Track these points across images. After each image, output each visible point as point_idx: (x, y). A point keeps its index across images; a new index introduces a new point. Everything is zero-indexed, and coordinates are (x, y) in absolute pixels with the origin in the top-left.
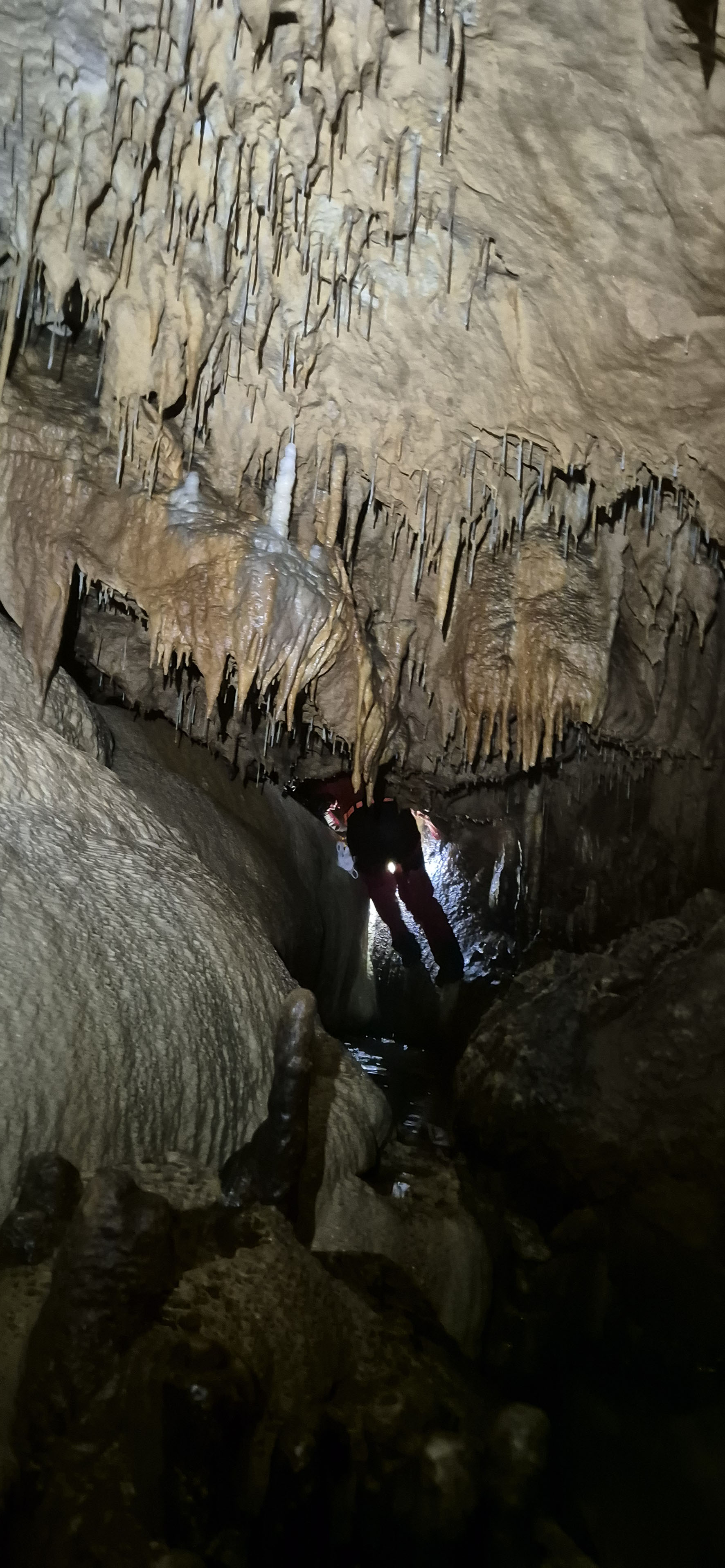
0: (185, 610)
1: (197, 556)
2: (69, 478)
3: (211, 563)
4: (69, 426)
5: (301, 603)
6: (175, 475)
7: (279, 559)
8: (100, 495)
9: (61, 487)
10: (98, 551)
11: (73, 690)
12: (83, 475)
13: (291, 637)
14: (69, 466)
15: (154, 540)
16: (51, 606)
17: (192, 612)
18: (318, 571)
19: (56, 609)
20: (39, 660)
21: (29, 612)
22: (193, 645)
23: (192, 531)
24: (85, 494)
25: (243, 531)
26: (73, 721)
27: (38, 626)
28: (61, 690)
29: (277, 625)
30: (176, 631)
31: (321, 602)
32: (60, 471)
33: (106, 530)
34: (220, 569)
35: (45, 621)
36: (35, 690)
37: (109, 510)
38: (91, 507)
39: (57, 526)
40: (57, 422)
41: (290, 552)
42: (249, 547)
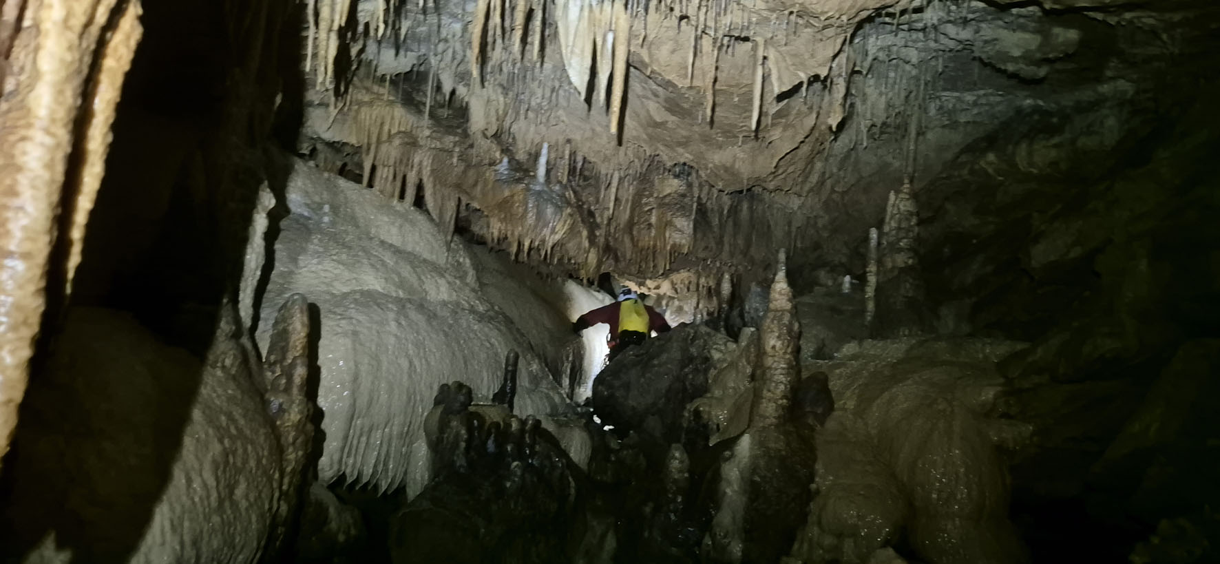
0: (503, 216)
1: (507, 193)
2: (455, 160)
3: (512, 196)
4: (455, 135)
5: (550, 210)
6: (499, 157)
7: (539, 193)
8: (468, 166)
9: (452, 164)
10: (468, 190)
11: (461, 246)
12: (461, 158)
13: (546, 225)
14: (456, 155)
15: (490, 186)
16: (449, 214)
17: (506, 216)
18: (559, 196)
19: (452, 215)
20: (446, 237)
21: (441, 215)
22: (507, 231)
23: (505, 182)
24: (462, 167)
25: (526, 182)
26: (461, 260)
27: (444, 223)
28: (456, 247)
29: (539, 221)
30: (499, 224)
31: (559, 209)
32: (452, 157)
33: (471, 181)
34: (516, 198)
35: (448, 220)
36: (444, 249)
37: (471, 173)
38: (465, 172)
39: (452, 179)
40: (450, 134)
41: (546, 189)
42: (528, 189)
